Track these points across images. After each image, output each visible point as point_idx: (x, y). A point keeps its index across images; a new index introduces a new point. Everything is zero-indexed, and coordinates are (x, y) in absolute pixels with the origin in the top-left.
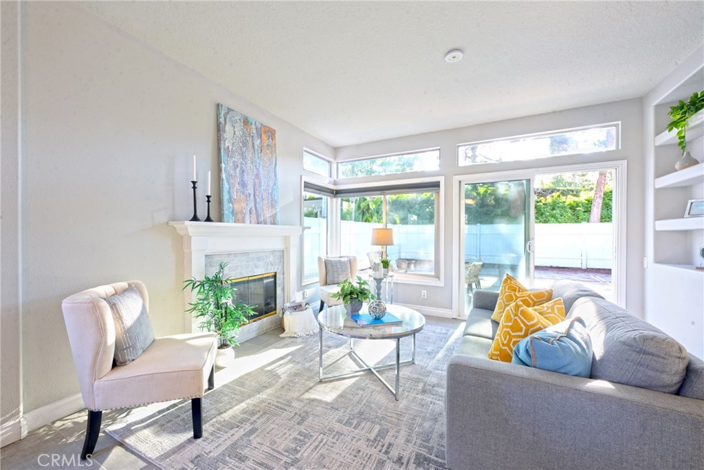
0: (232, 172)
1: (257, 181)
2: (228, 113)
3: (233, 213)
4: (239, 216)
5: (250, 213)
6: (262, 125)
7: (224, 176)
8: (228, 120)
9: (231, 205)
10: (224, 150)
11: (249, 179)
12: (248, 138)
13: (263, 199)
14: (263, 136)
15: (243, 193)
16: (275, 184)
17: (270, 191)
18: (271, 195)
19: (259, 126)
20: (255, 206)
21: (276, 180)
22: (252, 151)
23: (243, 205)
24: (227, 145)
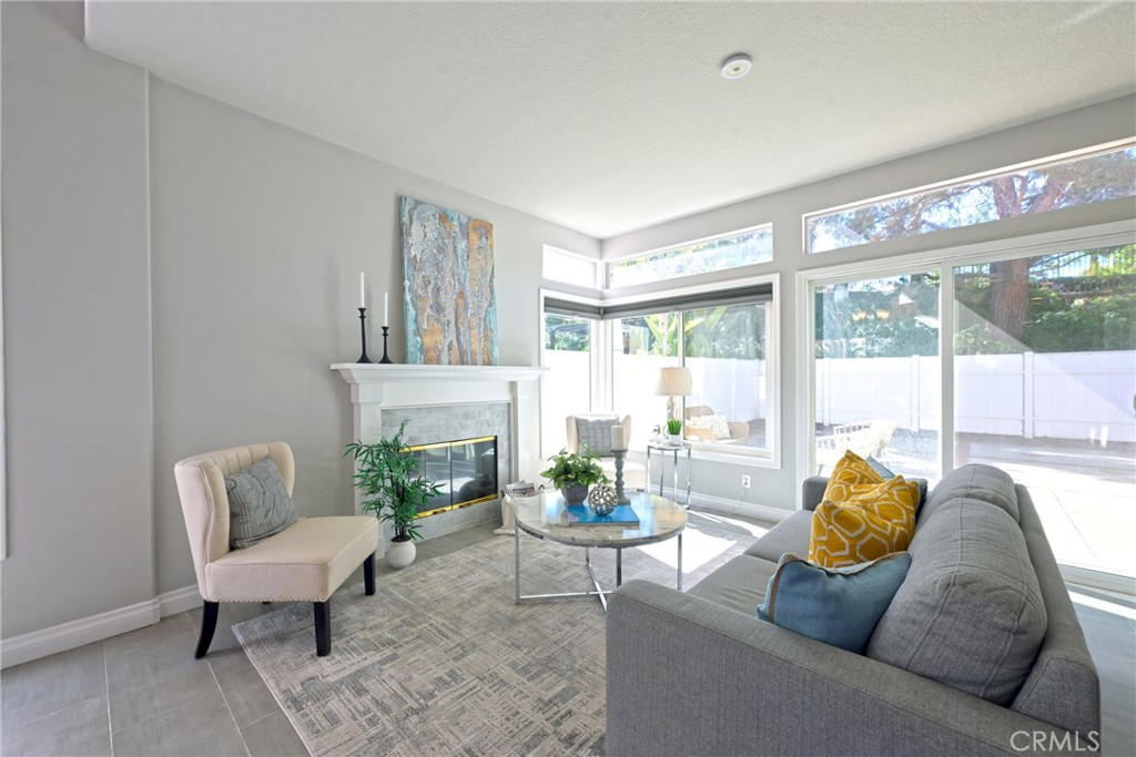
0: (420, 292)
1: (460, 302)
2: (415, 208)
3: (422, 349)
4: (433, 355)
5: (450, 349)
6: (469, 218)
7: (408, 297)
8: (414, 218)
9: (418, 339)
10: (409, 261)
11: (448, 301)
12: (447, 241)
13: (470, 328)
14: (471, 234)
15: (438, 321)
16: (490, 305)
17: (483, 316)
18: (485, 322)
19: (465, 220)
20: (457, 338)
21: (492, 298)
22: (452, 258)
23: (439, 337)
24: (413, 253)
